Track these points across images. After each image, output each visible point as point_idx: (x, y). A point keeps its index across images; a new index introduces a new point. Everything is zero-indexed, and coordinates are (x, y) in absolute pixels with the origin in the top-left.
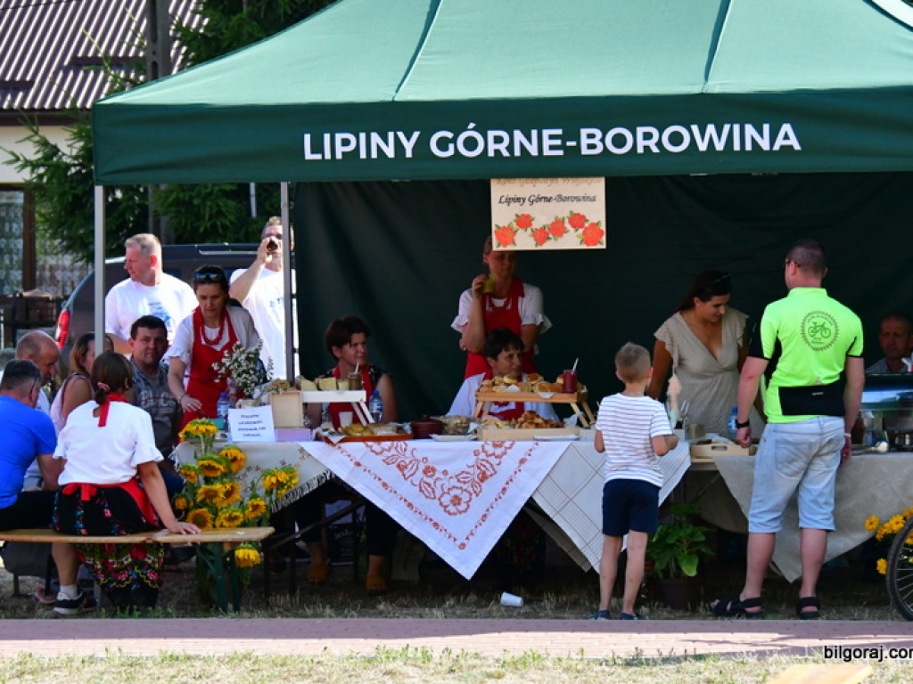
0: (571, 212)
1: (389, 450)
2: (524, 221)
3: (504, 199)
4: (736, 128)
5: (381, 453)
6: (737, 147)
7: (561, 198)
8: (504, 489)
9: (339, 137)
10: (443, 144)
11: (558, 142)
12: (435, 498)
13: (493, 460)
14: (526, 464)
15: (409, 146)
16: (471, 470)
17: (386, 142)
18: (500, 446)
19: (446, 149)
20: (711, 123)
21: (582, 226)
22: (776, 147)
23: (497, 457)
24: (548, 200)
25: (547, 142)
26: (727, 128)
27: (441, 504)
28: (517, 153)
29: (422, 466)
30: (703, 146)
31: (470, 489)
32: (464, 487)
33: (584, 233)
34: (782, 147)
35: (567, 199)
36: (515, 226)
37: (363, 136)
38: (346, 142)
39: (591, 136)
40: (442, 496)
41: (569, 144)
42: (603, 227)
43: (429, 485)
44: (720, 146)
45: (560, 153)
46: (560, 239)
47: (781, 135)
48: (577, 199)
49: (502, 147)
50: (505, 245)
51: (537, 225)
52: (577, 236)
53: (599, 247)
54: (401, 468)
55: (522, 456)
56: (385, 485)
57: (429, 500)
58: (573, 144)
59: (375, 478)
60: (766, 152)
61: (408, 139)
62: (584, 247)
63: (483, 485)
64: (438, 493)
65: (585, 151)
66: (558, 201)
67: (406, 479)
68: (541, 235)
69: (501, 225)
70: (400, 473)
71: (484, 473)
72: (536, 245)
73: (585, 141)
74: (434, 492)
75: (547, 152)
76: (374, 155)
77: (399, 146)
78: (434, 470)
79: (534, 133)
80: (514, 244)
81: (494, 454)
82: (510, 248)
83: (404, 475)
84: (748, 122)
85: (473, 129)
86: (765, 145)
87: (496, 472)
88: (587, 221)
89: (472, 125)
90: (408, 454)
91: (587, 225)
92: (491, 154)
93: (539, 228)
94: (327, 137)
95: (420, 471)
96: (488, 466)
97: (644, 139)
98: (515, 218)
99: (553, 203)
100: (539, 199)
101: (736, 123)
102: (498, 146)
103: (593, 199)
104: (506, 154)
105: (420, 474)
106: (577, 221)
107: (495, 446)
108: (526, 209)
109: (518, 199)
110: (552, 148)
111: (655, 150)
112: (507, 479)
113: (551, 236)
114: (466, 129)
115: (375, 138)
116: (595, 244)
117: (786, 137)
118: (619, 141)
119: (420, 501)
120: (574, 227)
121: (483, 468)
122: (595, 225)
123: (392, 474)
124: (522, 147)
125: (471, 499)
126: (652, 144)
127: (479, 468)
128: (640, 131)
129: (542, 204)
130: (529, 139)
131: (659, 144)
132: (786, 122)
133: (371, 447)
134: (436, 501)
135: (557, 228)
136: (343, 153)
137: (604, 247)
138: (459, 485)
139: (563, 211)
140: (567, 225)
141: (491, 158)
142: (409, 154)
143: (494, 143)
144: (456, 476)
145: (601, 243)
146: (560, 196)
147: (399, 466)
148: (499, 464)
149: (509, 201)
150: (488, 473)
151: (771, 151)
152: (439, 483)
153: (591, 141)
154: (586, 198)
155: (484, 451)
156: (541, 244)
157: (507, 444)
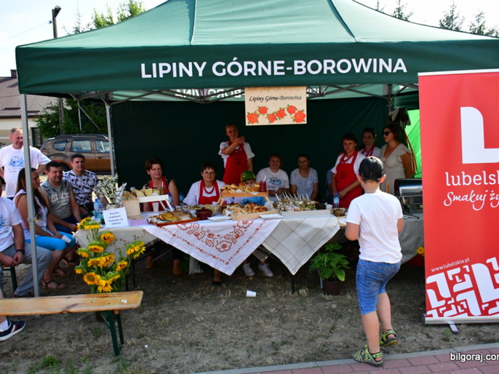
0: (288, 105)
1: (190, 228)
2: (263, 110)
3: (252, 99)
4: (375, 60)
5: (186, 229)
6: (375, 71)
7: (282, 98)
8: (248, 241)
9: (161, 65)
10: (219, 69)
11: (282, 68)
12: (213, 246)
13: (242, 229)
14: (259, 231)
15: (200, 70)
16: (232, 234)
17: (188, 68)
18: (246, 223)
19: (221, 72)
20: (362, 58)
21: (294, 113)
22: (395, 71)
23: (244, 228)
24: (276, 99)
25: (276, 68)
26: (370, 60)
27: (217, 248)
28: (260, 73)
29: (207, 234)
30: (358, 70)
31: (232, 242)
32: (228, 241)
33: (295, 116)
34: (398, 71)
35: (286, 98)
36: (258, 112)
37: (174, 65)
38: (165, 68)
39: (300, 64)
40: (217, 245)
41: (288, 68)
42: (305, 113)
43: (211, 241)
44: (366, 70)
45: (283, 73)
46: (282, 119)
47: (398, 64)
48: (291, 98)
49: (252, 71)
50: (253, 123)
51: (270, 112)
52: (292, 118)
53: (303, 123)
54: (196, 235)
55: (257, 227)
56: (188, 243)
57: (211, 247)
58: (290, 68)
59: (183, 240)
60: (390, 73)
61: (200, 66)
62: (295, 123)
63: (238, 240)
64: (215, 244)
65: (296, 73)
66: (281, 99)
67: (199, 240)
68: (272, 117)
69: (250, 113)
70: (196, 237)
71: (238, 235)
72: (270, 122)
73: (296, 67)
74: (213, 244)
75: (276, 73)
76: (181, 75)
77: (195, 70)
78: (213, 235)
79: (269, 63)
80: (258, 122)
81: (243, 227)
82: (255, 124)
83: (198, 238)
84: (381, 58)
85: (236, 61)
86: (389, 69)
87: (244, 234)
88: (297, 109)
89: (235, 59)
90: (200, 229)
91: (296, 112)
92: (246, 74)
93: (271, 113)
94: (154, 65)
95: (206, 235)
96: (240, 232)
97: (328, 66)
98: (258, 108)
99: (279, 100)
100: (271, 98)
101: (375, 58)
102: (249, 70)
103: (300, 98)
104: (254, 74)
105: (206, 237)
106: (291, 109)
107: (244, 223)
108: (263, 104)
109: (260, 98)
110: (279, 71)
111: (333, 72)
112: (249, 237)
113: (277, 117)
114: (232, 61)
115: (181, 65)
116: (301, 122)
117: (400, 65)
118: (315, 67)
119: (207, 249)
120: (290, 113)
121: (237, 233)
122: (301, 112)
123: (192, 238)
124: (263, 70)
125: (231, 245)
126: (331, 68)
127: (235, 233)
128: (326, 62)
129: (273, 101)
130: (267, 66)
131: (335, 69)
132: (400, 58)
133: (180, 227)
134: (214, 248)
135: (281, 113)
136: (164, 74)
137: (306, 123)
138: (225, 240)
139: (284, 104)
140: (286, 112)
141: (246, 76)
142: (201, 74)
143: (247, 68)
144: (224, 237)
145: (304, 121)
146: (282, 97)
147: (195, 234)
148: (246, 231)
149: (255, 99)
150: (240, 235)
151: (392, 73)
152: (216, 240)
153: (300, 67)
154: (296, 98)
155: (238, 225)
156: (272, 122)
157: (250, 222)
